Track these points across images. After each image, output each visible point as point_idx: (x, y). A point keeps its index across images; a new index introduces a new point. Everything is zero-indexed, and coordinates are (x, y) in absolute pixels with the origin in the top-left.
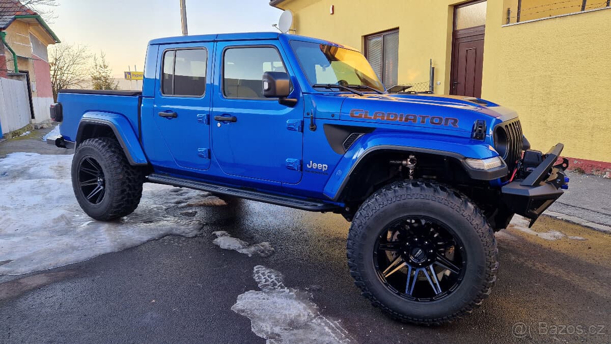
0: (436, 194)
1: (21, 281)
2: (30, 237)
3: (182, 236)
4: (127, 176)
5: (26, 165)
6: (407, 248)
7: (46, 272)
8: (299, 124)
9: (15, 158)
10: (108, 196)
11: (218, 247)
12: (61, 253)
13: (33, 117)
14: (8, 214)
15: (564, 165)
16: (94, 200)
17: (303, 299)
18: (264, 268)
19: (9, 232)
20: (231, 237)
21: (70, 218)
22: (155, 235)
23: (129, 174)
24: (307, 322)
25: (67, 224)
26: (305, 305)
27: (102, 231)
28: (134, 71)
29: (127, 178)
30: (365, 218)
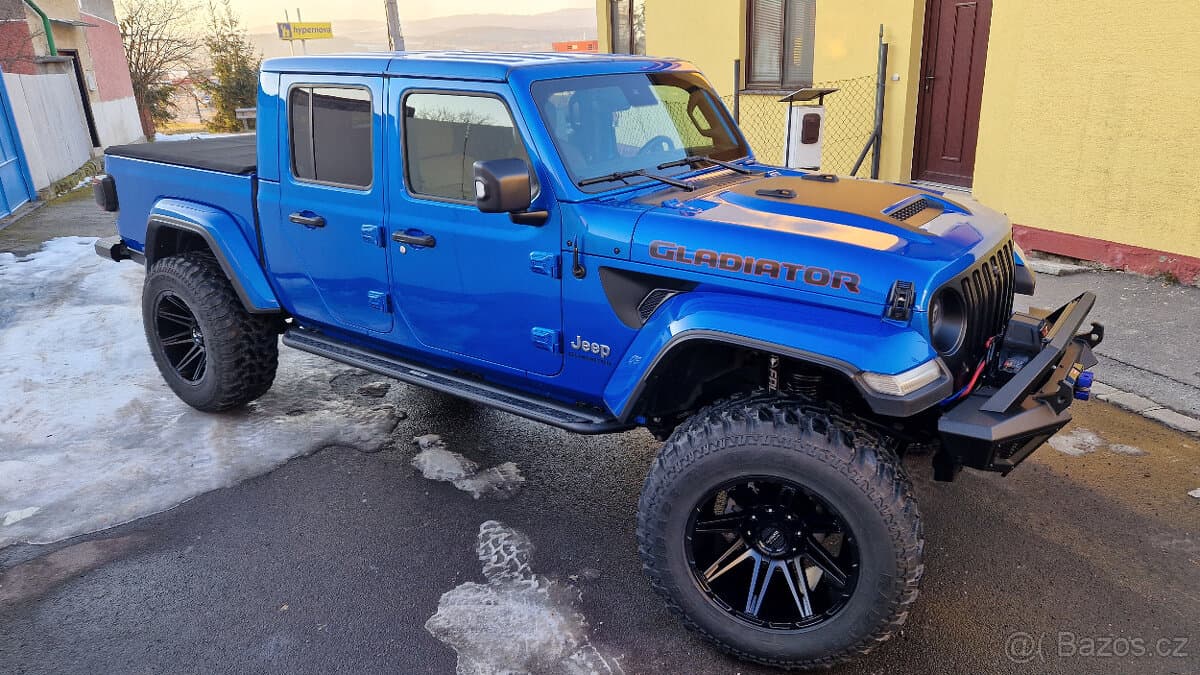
0: (804, 437)
1: (51, 559)
2: (73, 455)
3: (355, 448)
4: (244, 333)
5: (78, 269)
6: (752, 525)
7: (96, 537)
8: (553, 263)
9: (57, 252)
10: (212, 371)
11: (418, 473)
12: (127, 491)
13: (96, 142)
14: (33, 399)
15: (1095, 337)
16: (189, 374)
17: (562, 604)
18: (499, 528)
19: (36, 442)
20: (446, 449)
21: (149, 408)
22: (304, 445)
23: (248, 329)
24: (562, 658)
25: (142, 420)
26: (562, 619)
27: (205, 438)
28: (297, 21)
29: (246, 337)
30: (668, 474)
